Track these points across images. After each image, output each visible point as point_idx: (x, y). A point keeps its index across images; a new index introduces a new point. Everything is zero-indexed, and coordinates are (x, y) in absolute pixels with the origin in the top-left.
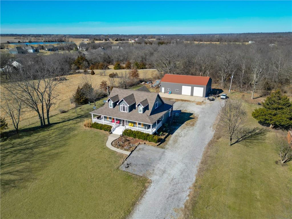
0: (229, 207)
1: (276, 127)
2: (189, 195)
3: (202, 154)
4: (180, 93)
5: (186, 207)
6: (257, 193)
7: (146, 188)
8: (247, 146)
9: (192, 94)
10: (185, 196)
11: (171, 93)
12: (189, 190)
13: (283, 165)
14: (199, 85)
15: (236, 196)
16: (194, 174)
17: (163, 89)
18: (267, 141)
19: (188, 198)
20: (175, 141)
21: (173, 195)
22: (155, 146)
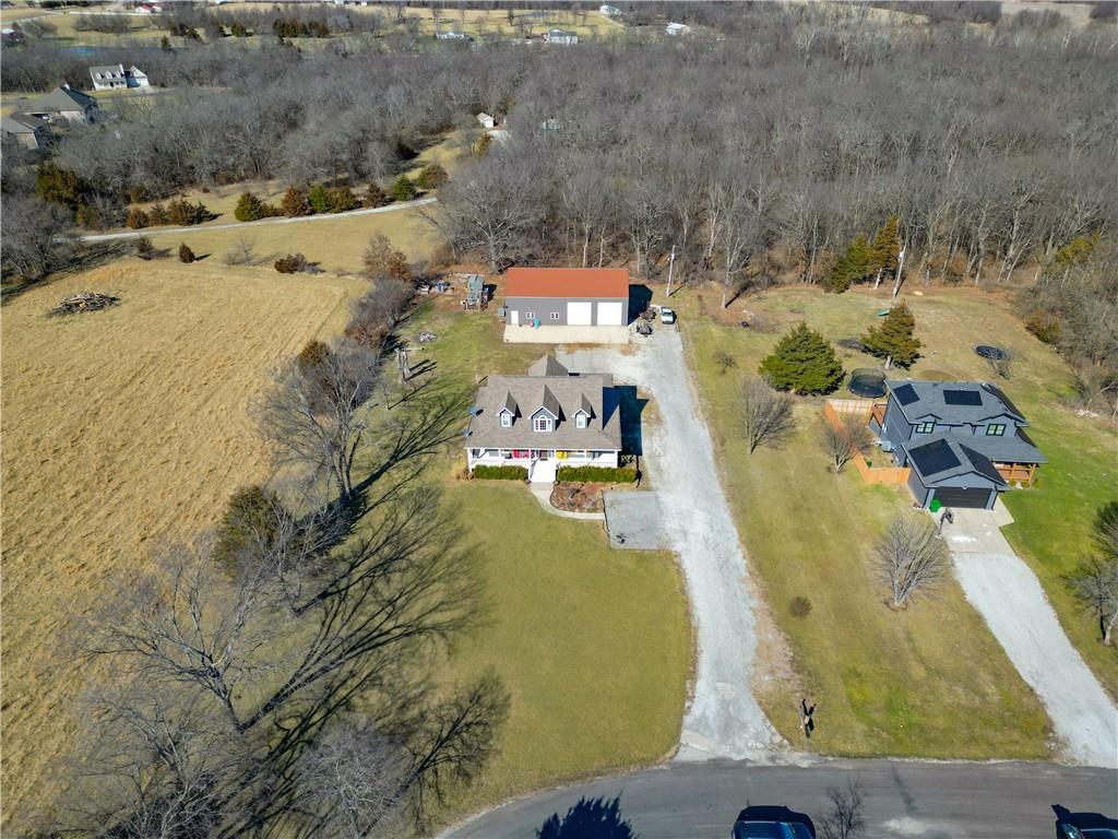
0: (800, 557)
1: (802, 393)
2: (744, 558)
3: (717, 483)
4: (563, 321)
5: (750, 573)
6: (823, 526)
7: (679, 565)
8: (776, 448)
9: (594, 322)
10: (740, 559)
11: (540, 324)
12: (740, 550)
13: (839, 472)
14: (610, 295)
15: (801, 539)
16: (730, 524)
17: (515, 316)
18: (799, 428)
19: (745, 561)
20: (658, 469)
21: (723, 564)
22: (632, 490)
